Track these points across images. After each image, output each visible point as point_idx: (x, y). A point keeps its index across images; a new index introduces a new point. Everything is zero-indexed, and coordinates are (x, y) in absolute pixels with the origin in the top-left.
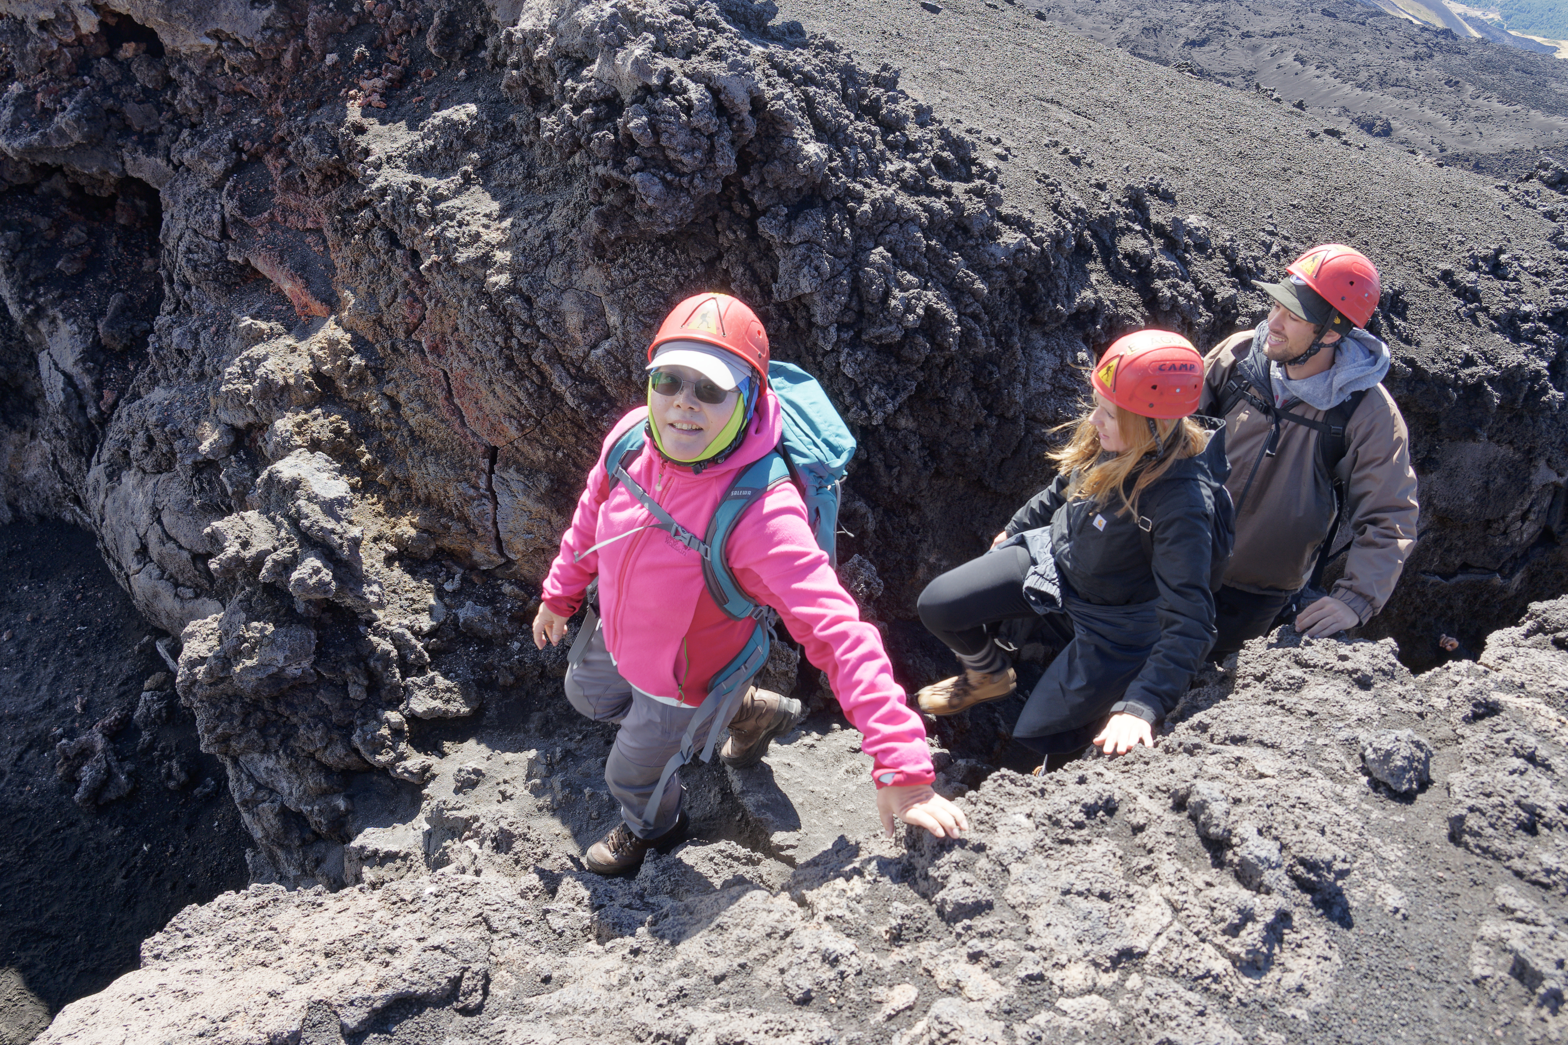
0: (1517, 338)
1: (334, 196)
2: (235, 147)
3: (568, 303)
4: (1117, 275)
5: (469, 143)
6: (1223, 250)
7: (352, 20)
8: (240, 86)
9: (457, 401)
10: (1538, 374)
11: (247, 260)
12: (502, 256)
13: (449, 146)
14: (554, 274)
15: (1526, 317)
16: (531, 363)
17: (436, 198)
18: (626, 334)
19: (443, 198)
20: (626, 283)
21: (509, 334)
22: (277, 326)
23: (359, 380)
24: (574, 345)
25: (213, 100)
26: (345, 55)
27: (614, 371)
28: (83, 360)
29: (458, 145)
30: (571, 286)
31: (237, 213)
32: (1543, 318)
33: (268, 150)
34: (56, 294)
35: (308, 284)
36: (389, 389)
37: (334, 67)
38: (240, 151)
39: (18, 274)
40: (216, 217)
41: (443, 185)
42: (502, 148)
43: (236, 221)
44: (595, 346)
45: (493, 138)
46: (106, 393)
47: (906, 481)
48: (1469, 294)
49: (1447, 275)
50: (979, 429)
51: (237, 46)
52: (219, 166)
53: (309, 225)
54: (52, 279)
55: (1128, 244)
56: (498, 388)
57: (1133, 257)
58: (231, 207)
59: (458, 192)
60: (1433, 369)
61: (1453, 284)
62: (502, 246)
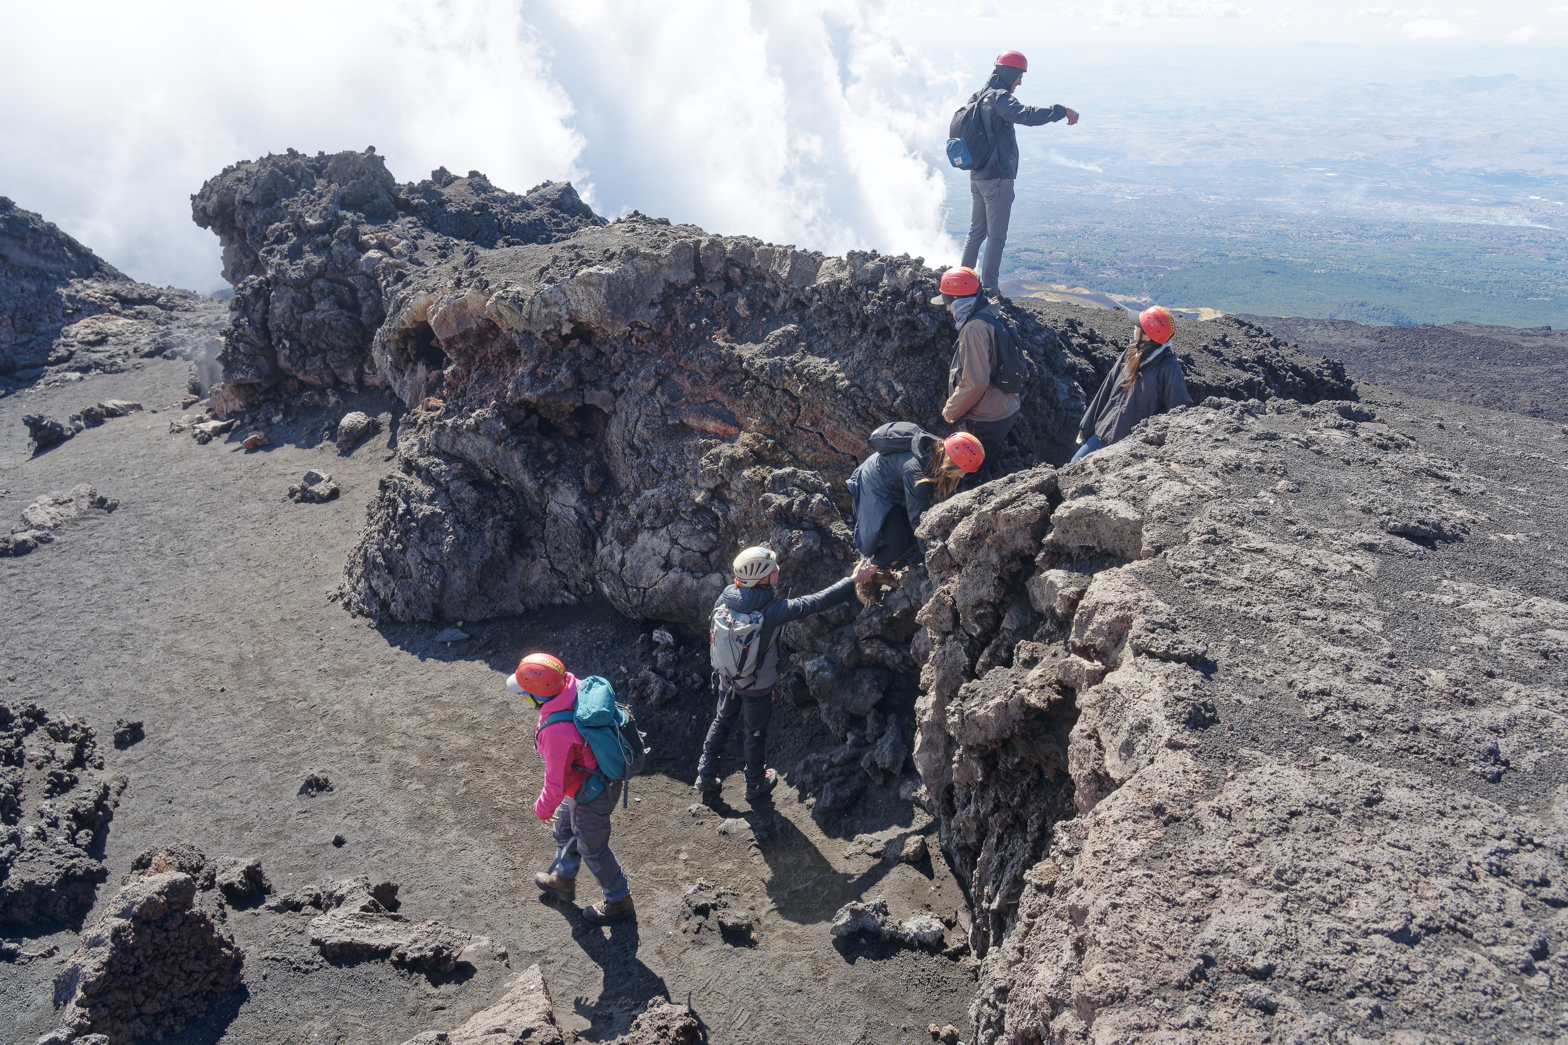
0: (1245, 370)
1: (722, 381)
2: (657, 374)
3: (880, 385)
4: (1076, 354)
5: (797, 339)
6: (1112, 342)
7: (696, 308)
8: (641, 349)
9: (831, 443)
10: (1259, 382)
11: (681, 421)
12: (840, 375)
13: (789, 343)
14: (869, 375)
15: (1246, 361)
16: (868, 414)
17: (793, 363)
18: (907, 392)
19: (796, 362)
20: (901, 373)
21: (854, 404)
22: (718, 441)
23: (774, 449)
24: (886, 401)
25: (630, 358)
26: (699, 324)
27: (905, 408)
28: (581, 499)
29: (793, 341)
30: (878, 378)
31: (668, 402)
32: (1254, 362)
33: (673, 372)
34: (552, 471)
35: (724, 421)
36: (791, 449)
37: (694, 330)
38: (659, 374)
39: (529, 466)
40: (658, 406)
41: (793, 357)
42: (814, 339)
43: (668, 406)
44: (894, 400)
45: (808, 335)
46: (596, 513)
47: (1027, 439)
48: (1218, 354)
49: (1206, 347)
50: (1048, 414)
51: (642, 328)
52: (652, 383)
53: (709, 399)
54: (547, 466)
55: (1075, 341)
56: (853, 429)
57: (1080, 345)
58: (664, 399)
59: (802, 358)
60: (1214, 384)
61: (1210, 351)
62: (838, 371)
